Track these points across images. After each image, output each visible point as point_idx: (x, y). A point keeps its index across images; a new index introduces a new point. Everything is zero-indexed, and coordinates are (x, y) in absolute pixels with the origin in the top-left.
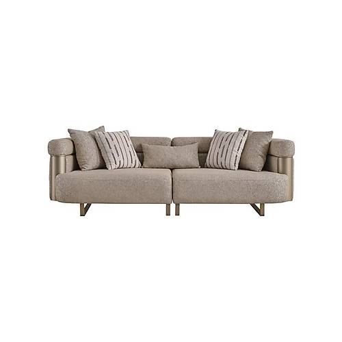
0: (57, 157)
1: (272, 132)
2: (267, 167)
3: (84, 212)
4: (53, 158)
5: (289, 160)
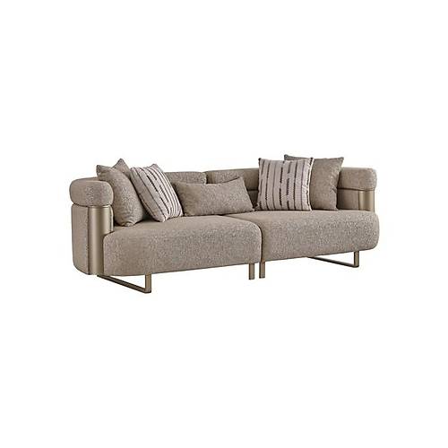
1: (343, 158)
2: (341, 205)
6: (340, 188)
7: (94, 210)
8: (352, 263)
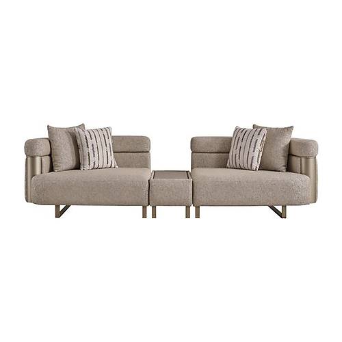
0: (33, 158)
3: (59, 214)
4: (29, 158)
5: (311, 160)
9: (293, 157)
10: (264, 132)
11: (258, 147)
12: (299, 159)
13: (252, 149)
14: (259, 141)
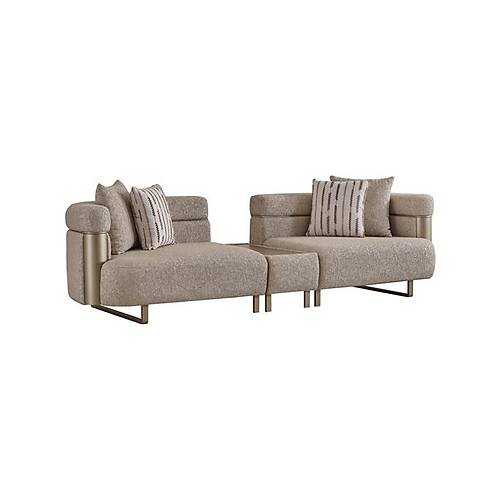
6: (392, 214)
7: (89, 237)
8: (406, 292)
9: (397, 218)
10: (365, 186)
11: (361, 206)
12: (414, 219)
13: (354, 208)
14: (362, 199)
